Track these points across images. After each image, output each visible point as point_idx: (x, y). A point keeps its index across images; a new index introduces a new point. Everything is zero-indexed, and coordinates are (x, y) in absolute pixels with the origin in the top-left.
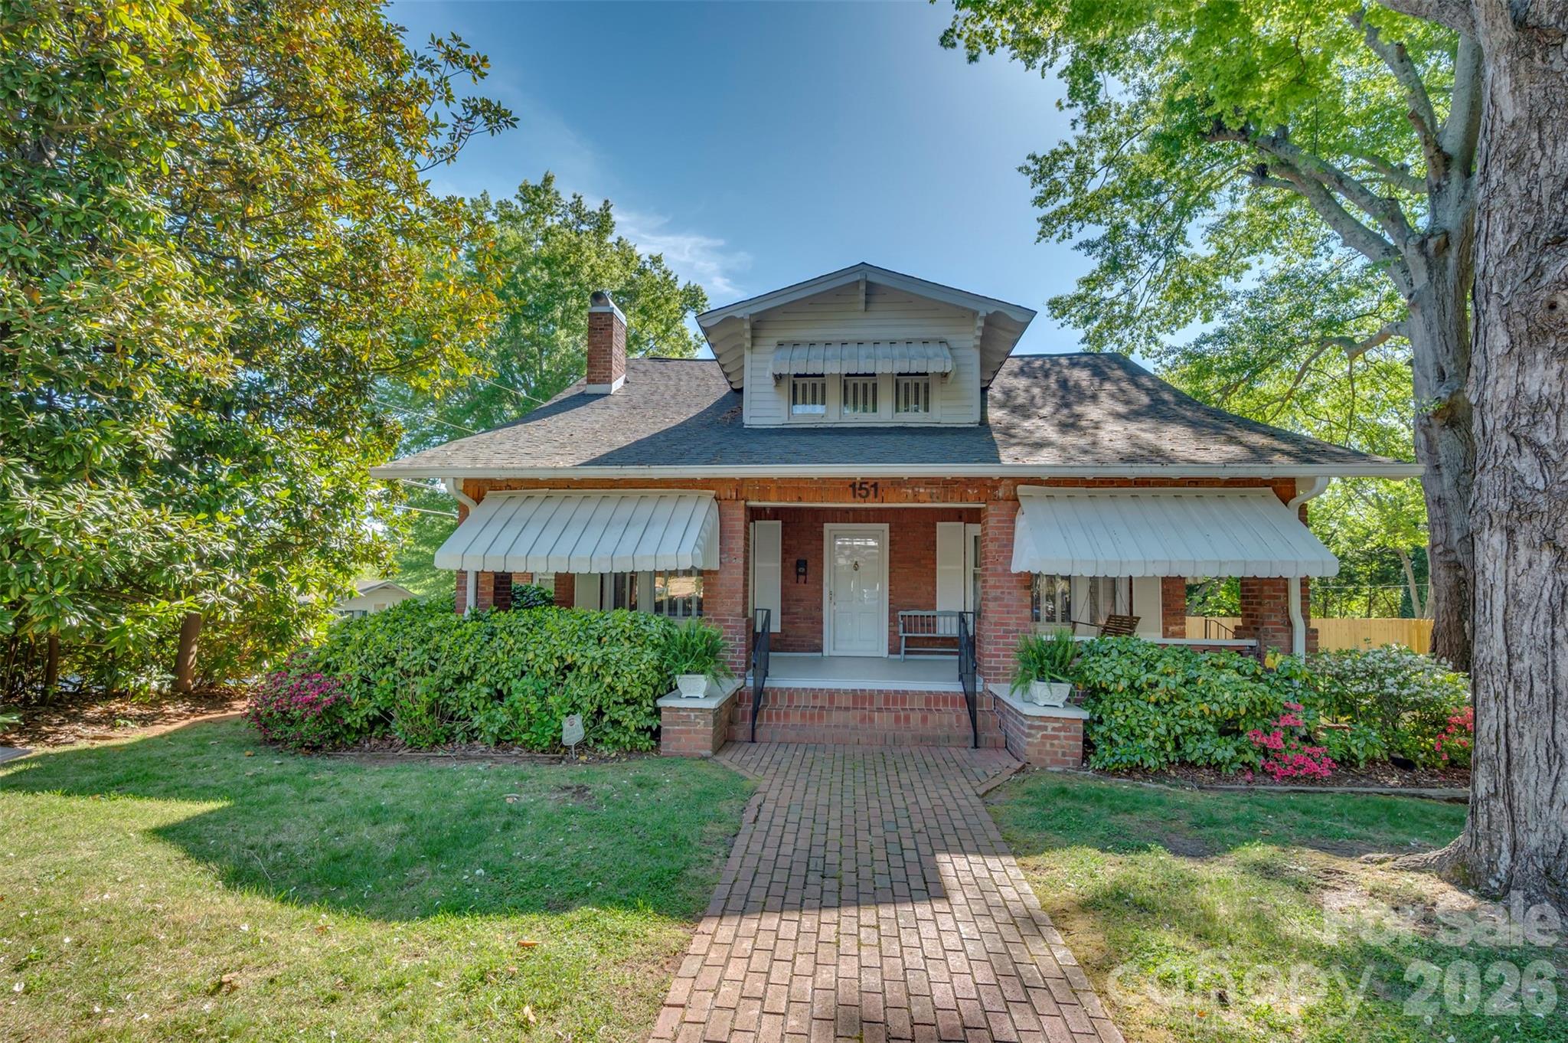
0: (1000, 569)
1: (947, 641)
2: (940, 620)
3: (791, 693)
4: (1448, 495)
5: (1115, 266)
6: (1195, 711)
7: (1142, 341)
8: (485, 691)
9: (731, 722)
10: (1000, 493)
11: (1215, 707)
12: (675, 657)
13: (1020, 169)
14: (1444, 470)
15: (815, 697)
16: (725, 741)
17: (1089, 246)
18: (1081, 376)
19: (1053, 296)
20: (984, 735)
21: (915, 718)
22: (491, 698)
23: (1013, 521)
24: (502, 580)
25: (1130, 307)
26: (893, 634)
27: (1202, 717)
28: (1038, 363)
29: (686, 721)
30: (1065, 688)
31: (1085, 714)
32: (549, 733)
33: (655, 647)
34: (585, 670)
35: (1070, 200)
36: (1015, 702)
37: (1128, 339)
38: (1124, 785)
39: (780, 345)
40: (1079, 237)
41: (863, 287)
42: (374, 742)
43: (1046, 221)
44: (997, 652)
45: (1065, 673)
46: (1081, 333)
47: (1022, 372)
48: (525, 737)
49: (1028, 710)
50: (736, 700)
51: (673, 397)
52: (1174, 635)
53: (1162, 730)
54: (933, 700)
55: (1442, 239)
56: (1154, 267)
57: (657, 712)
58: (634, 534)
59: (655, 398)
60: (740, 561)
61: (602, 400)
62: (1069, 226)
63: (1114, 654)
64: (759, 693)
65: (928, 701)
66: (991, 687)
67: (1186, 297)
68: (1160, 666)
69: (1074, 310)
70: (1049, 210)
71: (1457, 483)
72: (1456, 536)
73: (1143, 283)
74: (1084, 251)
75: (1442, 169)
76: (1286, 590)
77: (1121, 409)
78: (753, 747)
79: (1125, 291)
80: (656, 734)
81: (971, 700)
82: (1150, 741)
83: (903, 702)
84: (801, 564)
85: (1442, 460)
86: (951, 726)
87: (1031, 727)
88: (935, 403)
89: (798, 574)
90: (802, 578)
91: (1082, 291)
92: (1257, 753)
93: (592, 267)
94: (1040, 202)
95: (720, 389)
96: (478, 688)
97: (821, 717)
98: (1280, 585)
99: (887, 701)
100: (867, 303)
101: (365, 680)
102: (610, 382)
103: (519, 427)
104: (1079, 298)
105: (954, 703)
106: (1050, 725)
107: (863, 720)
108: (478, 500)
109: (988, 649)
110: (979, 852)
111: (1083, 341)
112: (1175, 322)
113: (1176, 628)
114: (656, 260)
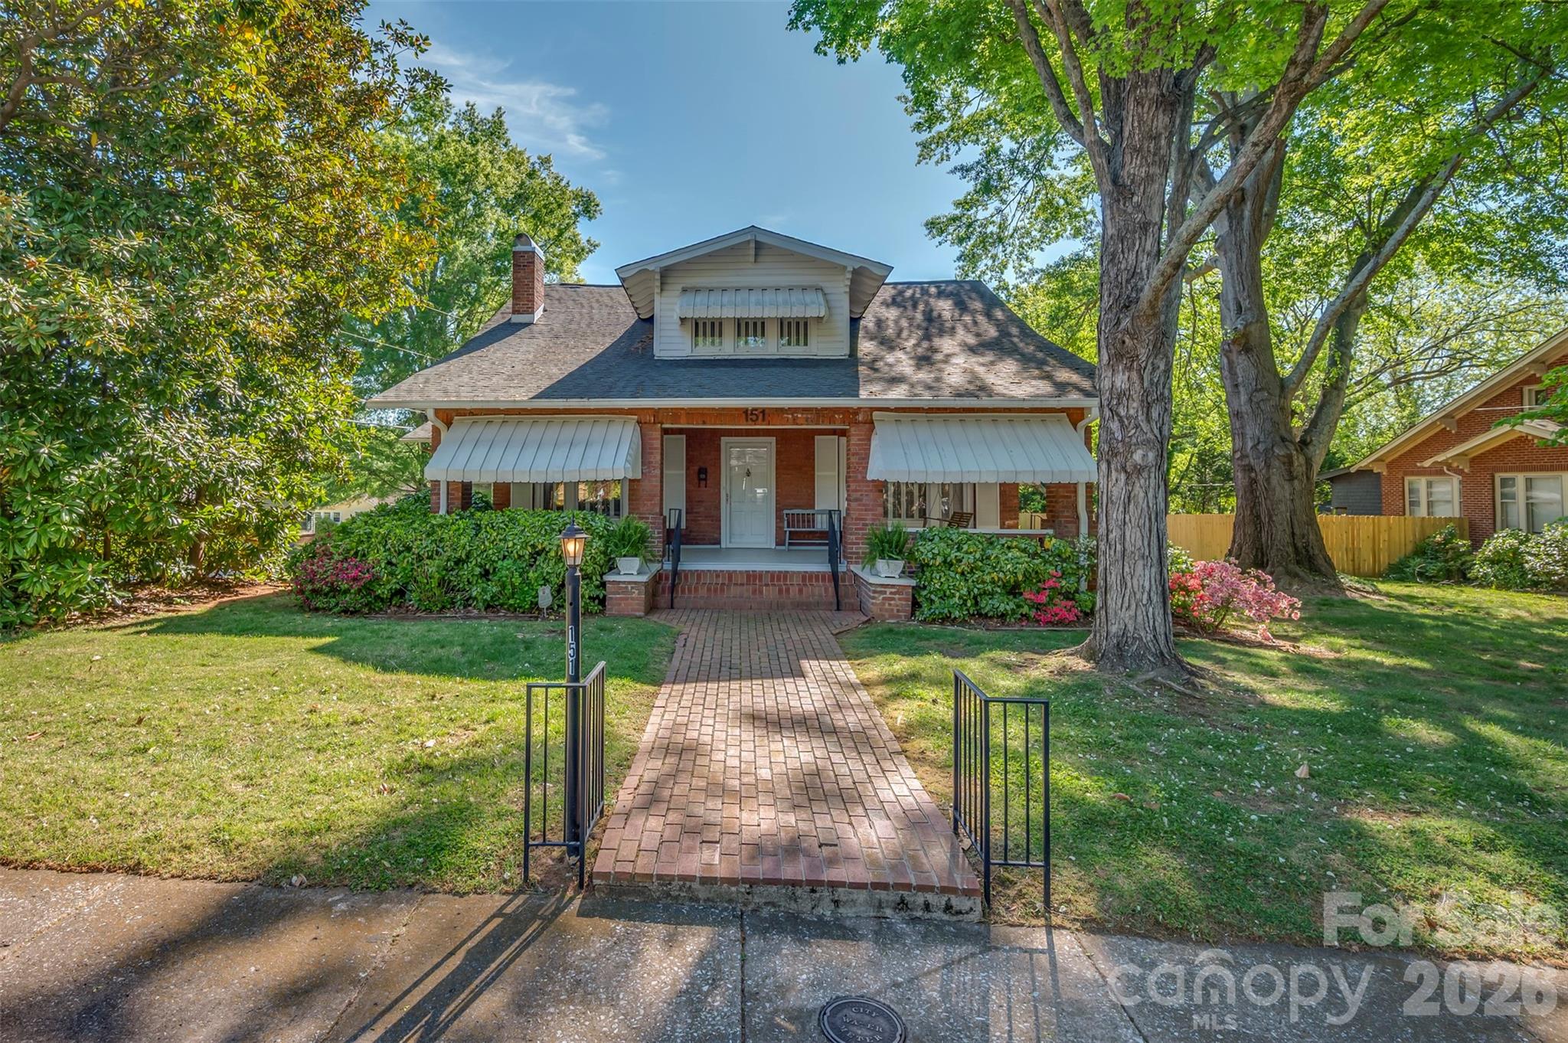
0: (860, 477)
1: (822, 535)
2: (818, 517)
3: (699, 574)
4: (1244, 409)
5: (987, 189)
6: (988, 578)
7: (1014, 257)
8: (478, 570)
9: (654, 595)
10: (860, 418)
11: (1001, 575)
12: (616, 545)
13: (899, 98)
14: (1241, 389)
15: (718, 576)
16: (652, 607)
17: (964, 170)
18: (945, 307)
19: (929, 218)
20: (844, 601)
21: (794, 591)
22: (481, 576)
23: (869, 440)
24: (466, 488)
25: (1002, 227)
26: (779, 528)
27: (993, 582)
28: (909, 293)
29: (625, 591)
30: (901, 563)
31: (913, 583)
32: (529, 599)
33: (601, 537)
34: (553, 554)
35: (946, 125)
36: (865, 575)
37: (1000, 255)
38: (935, 628)
39: (684, 290)
40: (956, 161)
41: (753, 245)
42: (393, 609)
43: (924, 145)
44: (856, 542)
45: (900, 553)
46: (957, 250)
47: (894, 302)
48: (511, 601)
49: (873, 580)
50: (657, 578)
51: (589, 325)
52: (1010, 527)
53: (964, 591)
54: (807, 577)
55: (1239, 194)
56: (1023, 191)
57: (603, 585)
58: (577, 453)
59: (573, 327)
60: (658, 472)
61: (526, 330)
62: (947, 149)
63: (937, 539)
64: (675, 573)
65: (804, 578)
66: (852, 567)
67: (1055, 217)
68: (965, 547)
69: (951, 229)
70: (925, 136)
71: (1250, 400)
72: (1250, 444)
73: (1014, 205)
74: (959, 174)
75: (1239, 136)
76: (1075, 492)
77: (971, 340)
78: (673, 612)
79: (999, 211)
80: (602, 602)
81: (835, 576)
82: (956, 600)
83: (785, 578)
84: (702, 471)
85: (1240, 380)
86: (820, 596)
87: (875, 592)
88: (813, 339)
89: (700, 480)
90: (703, 483)
91: (958, 212)
92: (1031, 607)
93: (487, 176)
94: (918, 126)
95: (627, 318)
96: (471, 569)
97: (722, 590)
98: (1072, 488)
99: (772, 579)
100: (756, 255)
101: (390, 563)
102: (533, 313)
103: (465, 357)
104: (955, 219)
105: (824, 579)
106: (888, 590)
107: (754, 592)
108: (449, 424)
109: (852, 538)
110: (827, 658)
111: (959, 259)
112: (1045, 238)
113: (1011, 522)
114: (545, 161)
